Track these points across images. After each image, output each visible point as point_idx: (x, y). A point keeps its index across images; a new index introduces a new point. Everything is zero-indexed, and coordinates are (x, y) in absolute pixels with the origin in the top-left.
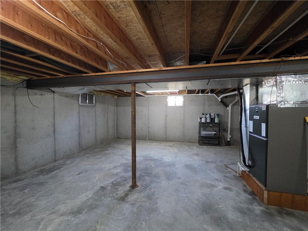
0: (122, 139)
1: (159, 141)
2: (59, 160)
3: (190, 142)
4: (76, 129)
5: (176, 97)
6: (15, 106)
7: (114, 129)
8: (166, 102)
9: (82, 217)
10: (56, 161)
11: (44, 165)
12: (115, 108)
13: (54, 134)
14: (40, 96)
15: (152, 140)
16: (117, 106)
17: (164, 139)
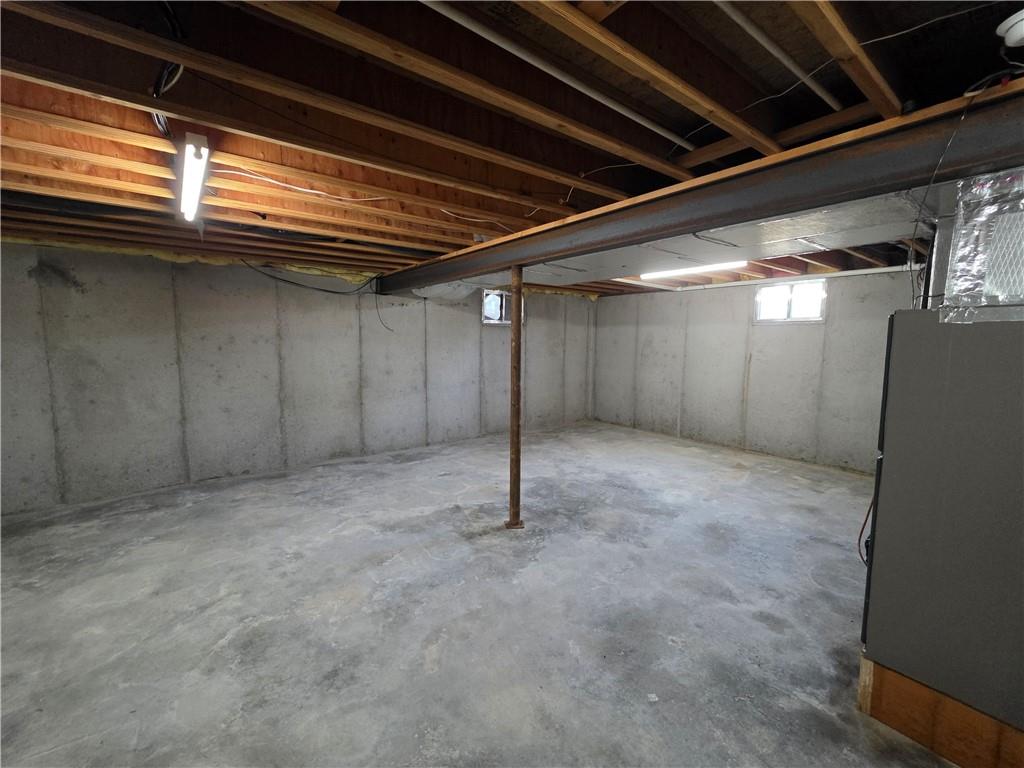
0: (605, 422)
1: (716, 443)
2: (435, 444)
3: (844, 469)
4: (473, 382)
5: (792, 286)
6: (360, 328)
7: (586, 391)
8: (752, 306)
9: (390, 535)
10: (428, 444)
11: (407, 448)
12: (592, 329)
13: (426, 386)
14: (399, 308)
15: (692, 438)
16: (596, 324)
17: (734, 441)
